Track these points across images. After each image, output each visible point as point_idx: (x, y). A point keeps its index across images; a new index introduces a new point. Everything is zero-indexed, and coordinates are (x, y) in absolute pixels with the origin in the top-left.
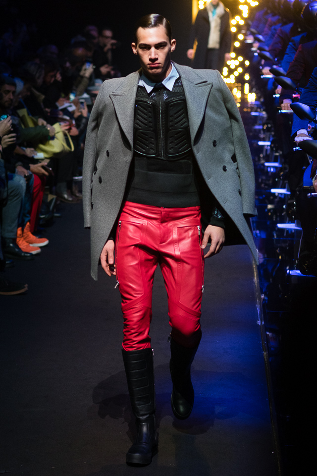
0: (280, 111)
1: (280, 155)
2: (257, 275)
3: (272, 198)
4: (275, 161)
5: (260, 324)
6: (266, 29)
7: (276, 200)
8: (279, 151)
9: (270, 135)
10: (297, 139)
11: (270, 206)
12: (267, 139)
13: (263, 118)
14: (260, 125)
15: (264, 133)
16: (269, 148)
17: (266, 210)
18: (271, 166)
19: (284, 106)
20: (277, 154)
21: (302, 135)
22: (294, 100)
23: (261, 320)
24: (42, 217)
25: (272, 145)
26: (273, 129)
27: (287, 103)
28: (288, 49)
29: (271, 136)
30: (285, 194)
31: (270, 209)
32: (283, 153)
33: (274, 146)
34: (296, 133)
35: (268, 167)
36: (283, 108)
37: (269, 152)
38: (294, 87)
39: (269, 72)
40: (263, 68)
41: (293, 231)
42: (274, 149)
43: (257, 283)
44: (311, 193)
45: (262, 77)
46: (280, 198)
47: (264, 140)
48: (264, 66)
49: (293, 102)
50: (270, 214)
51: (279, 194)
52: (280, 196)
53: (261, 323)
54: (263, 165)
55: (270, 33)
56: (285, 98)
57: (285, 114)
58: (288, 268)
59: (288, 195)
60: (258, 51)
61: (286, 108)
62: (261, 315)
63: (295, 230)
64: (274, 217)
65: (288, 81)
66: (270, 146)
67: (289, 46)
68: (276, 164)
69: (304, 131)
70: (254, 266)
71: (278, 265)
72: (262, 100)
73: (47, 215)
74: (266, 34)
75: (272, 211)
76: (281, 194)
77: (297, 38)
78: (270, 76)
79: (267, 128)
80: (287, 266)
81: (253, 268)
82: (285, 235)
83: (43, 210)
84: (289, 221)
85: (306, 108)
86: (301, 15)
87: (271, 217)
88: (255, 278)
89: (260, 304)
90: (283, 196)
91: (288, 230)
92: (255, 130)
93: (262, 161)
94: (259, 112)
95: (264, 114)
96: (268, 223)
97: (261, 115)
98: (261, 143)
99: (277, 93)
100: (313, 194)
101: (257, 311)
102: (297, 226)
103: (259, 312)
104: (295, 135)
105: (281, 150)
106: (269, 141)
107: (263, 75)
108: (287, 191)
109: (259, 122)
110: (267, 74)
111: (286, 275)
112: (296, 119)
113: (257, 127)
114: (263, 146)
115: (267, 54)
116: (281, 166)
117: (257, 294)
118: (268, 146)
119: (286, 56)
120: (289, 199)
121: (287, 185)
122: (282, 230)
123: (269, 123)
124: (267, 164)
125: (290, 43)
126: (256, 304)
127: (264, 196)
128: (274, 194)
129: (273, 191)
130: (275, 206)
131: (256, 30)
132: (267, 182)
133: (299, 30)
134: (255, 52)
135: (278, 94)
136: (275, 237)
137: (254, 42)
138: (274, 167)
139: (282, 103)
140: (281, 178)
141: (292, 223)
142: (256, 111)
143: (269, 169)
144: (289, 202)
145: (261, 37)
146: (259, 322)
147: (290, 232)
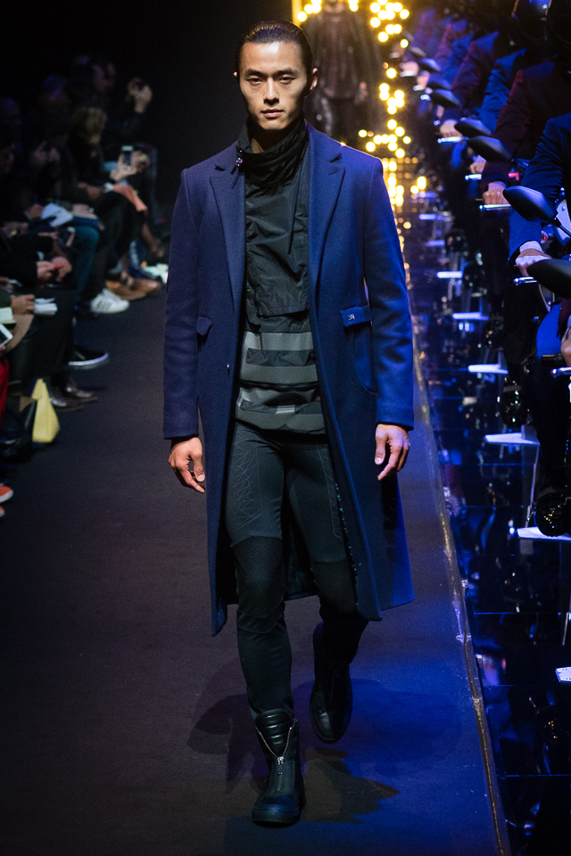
0: (481, 207)
1: (483, 296)
2: (450, 540)
3: (470, 383)
4: (474, 310)
5: (462, 641)
6: (443, 46)
7: (479, 387)
8: (481, 289)
9: (459, 257)
10: (520, 261)
11: (468, 401)
12: (455, 266)
13: (444, 224)
14: (438, 239)
15: (447, 255)
16: (460, 282)
17: (460, 409)
18: (466, 319)
19: (490, 196)
20: (477, 295)
21: (530, 252)
22: (509, 183)
23: (465, 633)
24: (9, 442)
25: (467, 278)
26: (465, 245)
27: (496, 189)
28: (490, 84)
29: (463, 260)
30: (496, 375)
31: (469, 406)
32: (488, 293)
33: (471, 280)
34: (518, 249)
35: (459, 321)
36: (488, 200)
37: (458, 293)
38: (508, 156)
39: (454, 130)
40: (442, 123)
41: (518, 449)
42: (471, 284)
43: (453, 558)
44: (558, 367)
45: (440, 141)
46: (487, 382)
47: (447, 268)
48: (443, 120)
49: (508, 186)
50: (468, 416)
51: (483, 374)
52: (486, 378)
53: (465, 639)
54: (449, 318)
55: (450, 53)
56: (492, 181)
57: (493, 212)
58: (511, 523)
59: (503, 375)
60: (429, 91)
61: (494, 201)
62: (463, 623)
63: (521, 445)
64: (478, 421)
65: (495, 145)
66: (463, 279)
67: (491, 78)
68: (476, 316)
69: (534, 245)
70: (443, 523)
71: (492, 518)
72: (440, 188)
73: (19, 440)
74: (443, 56)
75: (471, 410)
76: (488, 374)
77: (507, 61)
78: (456, 139)
79: (455, 242)
80: (509, 520)
81: (443, 526)
82: (501, 456)
83: (10, 430)
84: (508, 427)
85: (535, 196)
86: (513, 14)
87: (471, 422)
88: (448, 547)
89: (461, 598)
90: (492, 379)
91: (506, 447)
92: (429, 249)
93: (447, 311)
94: (436, 213)
95: (447, 216)
96: (466, 434)
97: (440, 218)
98: (442, 275)
99: (473, 171)
100: (563, 369)
101: (455, 614)
102: (526, 439)
103: (458, 616)
104: (517, 253)
105: (484, 287)
106: (459, 270)
107: (441, 137)
108: (502, 368)
109: (436, 233)
110: (448, 135)
111: (509, 538)
112: (517, 222)
113: (433, 243)
114: (446, 281)
115: (449, 95)
116: (485, 318)
117: (453, 579)
118: (457, 279)
119: (487, 98)
120: (506, 384)
121: (500, 357)
122: (496, 446)
123: (458, 235)
124: (457, 316)
125: (494, 71)
126: (453, 599)
127: (454, 380)
128: (475, 374)
129: (472, 368)
130: (478, 399)
131: (423, 50)
132: (459, 352)
133: (512, 43)
134: (423, 92)
135: (477, 173)
136: (482, 461)
137: (419, 74)
138: (470, 321)
139: (486, 189)
140: (490, 342)
141: (513, 432)
142: (429, 212)
143: (461, 327)
144: (506, 389)
145: (432, 63)
146: (460, 637)
147: (510, 451)
